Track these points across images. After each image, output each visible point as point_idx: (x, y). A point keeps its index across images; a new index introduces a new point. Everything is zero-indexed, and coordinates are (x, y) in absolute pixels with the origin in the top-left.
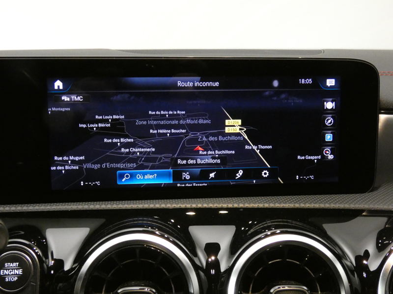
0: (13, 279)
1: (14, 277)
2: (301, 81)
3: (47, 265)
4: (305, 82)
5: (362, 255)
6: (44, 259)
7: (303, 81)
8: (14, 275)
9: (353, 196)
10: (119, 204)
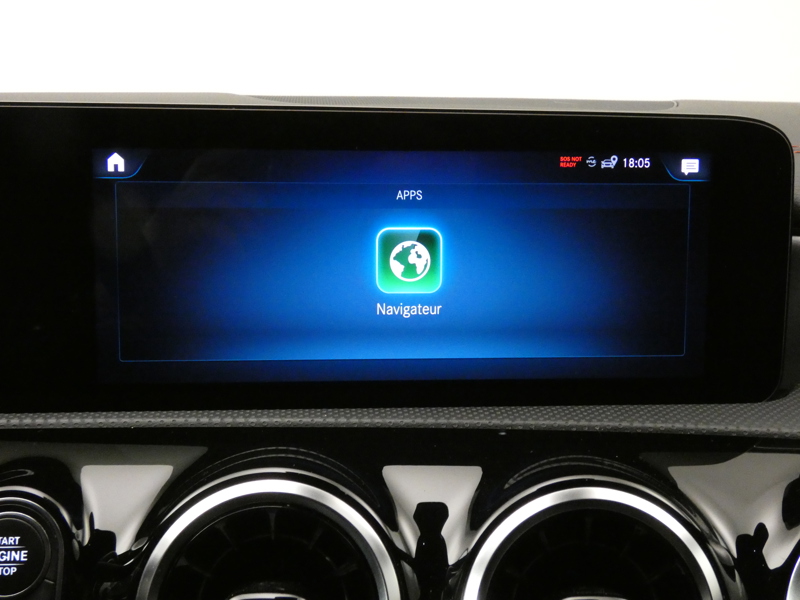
0: (7, 571)
1: (10, 567)
2: (628, 163)
3: (79, 542)
4: (636, 164)
5: (752, 534)
6: (74, 530)
7: (632, 162)
8: (10, 562)
9: (734, 408)
10: (250, 417)
